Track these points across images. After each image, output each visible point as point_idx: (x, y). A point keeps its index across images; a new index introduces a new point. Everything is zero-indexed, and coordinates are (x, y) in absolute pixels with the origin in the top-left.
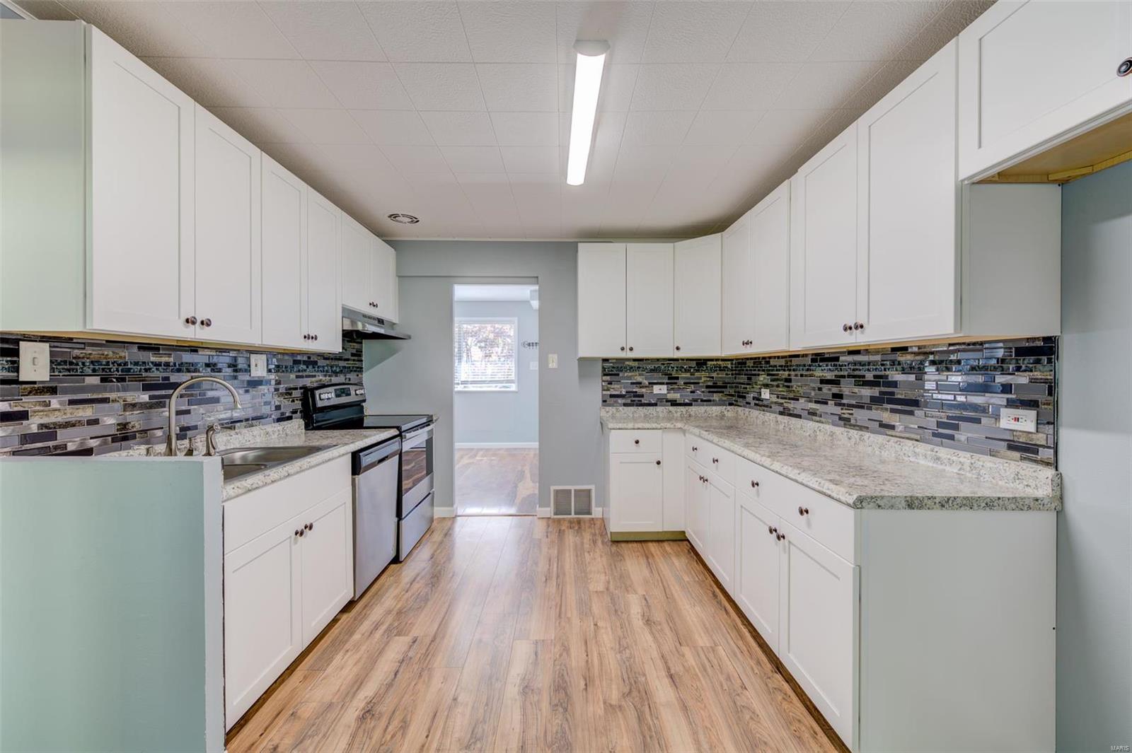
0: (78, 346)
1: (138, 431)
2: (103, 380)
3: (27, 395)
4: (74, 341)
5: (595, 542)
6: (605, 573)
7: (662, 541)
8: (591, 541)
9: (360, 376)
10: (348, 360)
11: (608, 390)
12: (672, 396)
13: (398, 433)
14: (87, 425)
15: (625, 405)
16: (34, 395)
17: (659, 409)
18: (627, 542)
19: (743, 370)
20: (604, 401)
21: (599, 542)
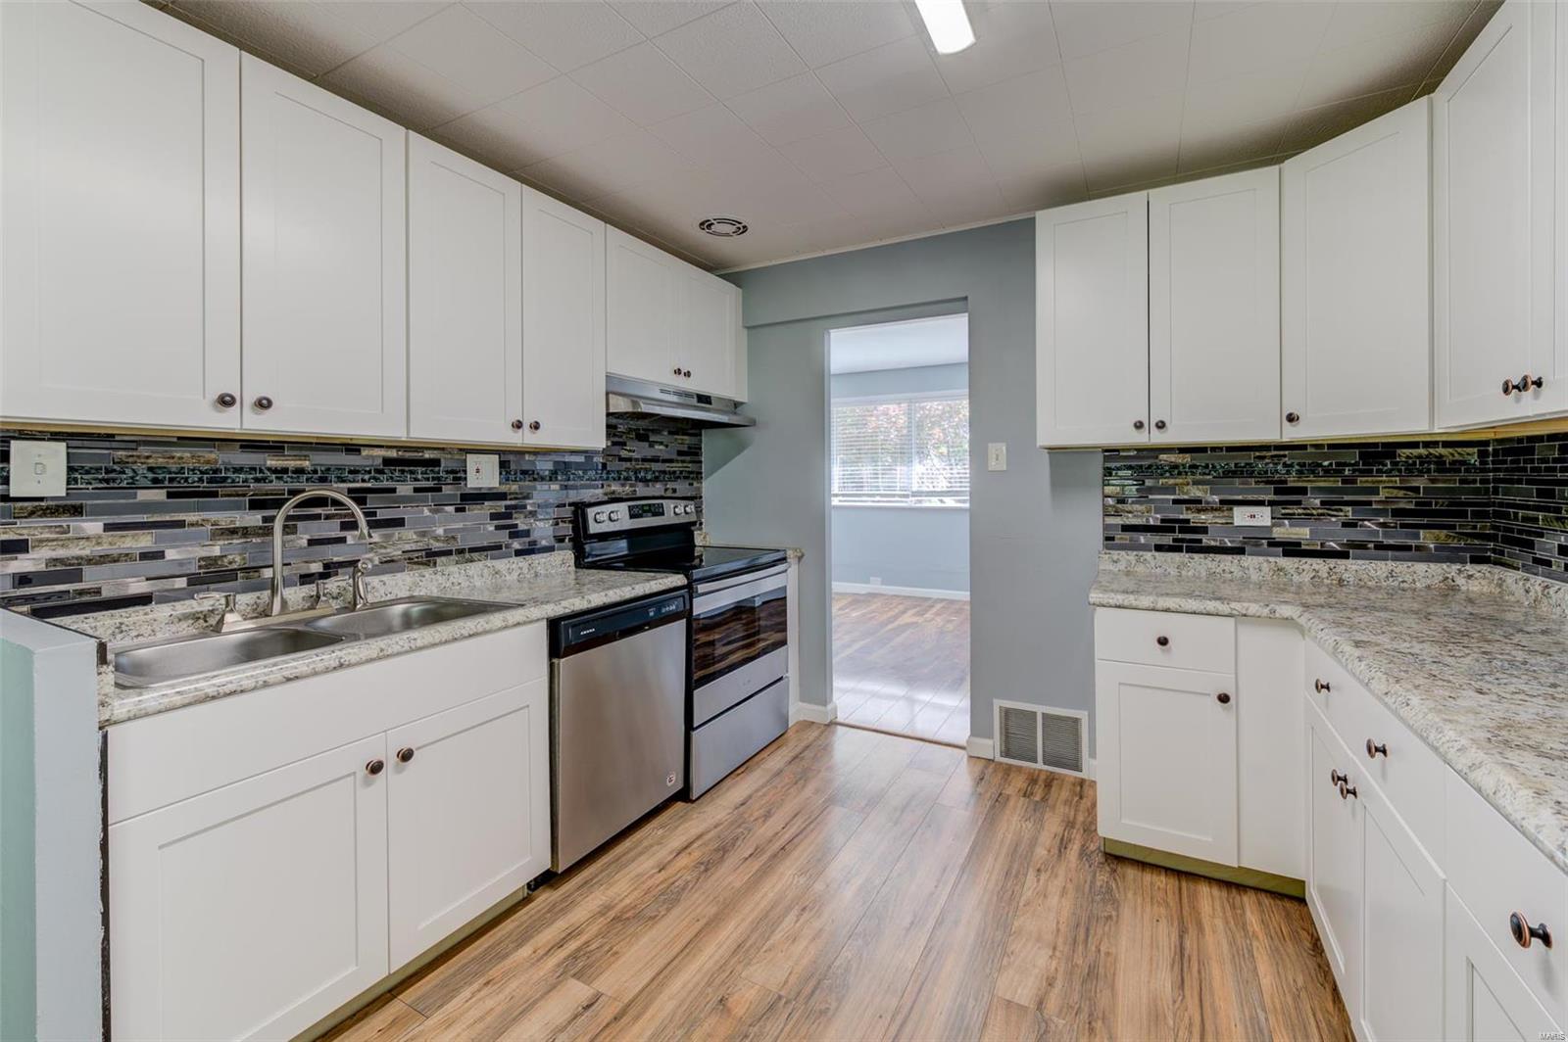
0: (123, 445)
1: (239, 570)
2: (170, 495)
3: (25, 517)
4: (117, 438)
5: (1063, 845)
6: (1055, 949)
7: (1241, 888)
8: (1058, 839)
9: (695, 484)
10: (671, 461)
11: (1117, 514)
12: (1286, 532)
13: (685, 582)
14: (140, 560)
15: (1159, 548)
16: (40, 516)
17: (1248, 561)
18: (1143, 865)
19: (1524, 469)
20: (1108, 539)
21: (1075, 848)
